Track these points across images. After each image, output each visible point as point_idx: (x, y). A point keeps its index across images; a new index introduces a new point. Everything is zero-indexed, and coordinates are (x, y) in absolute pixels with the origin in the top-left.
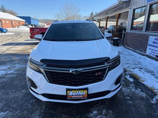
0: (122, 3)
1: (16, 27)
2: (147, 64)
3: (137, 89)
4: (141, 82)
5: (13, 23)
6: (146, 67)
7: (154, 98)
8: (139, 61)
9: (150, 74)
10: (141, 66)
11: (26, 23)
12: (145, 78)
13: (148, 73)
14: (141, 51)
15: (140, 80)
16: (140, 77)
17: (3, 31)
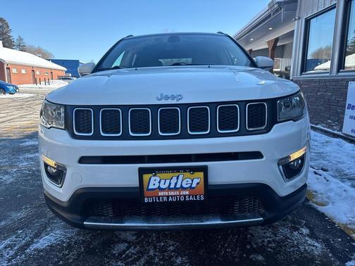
0: (276, 6)
1: (43, 83)
2: (345, 159)
3: (297, 229)
4: (315, 206)
5: (38, 73)
6: (340, 165)
7: (350, 260)
8: (321, 150)
9: (349, 183)
10: (326, 162)
11: (67, 75)
12: (329, 194)
13: (343, 182)
14: (330, 126)
15: (314, 200)
16: (316, 192)
17: (8, 89)
